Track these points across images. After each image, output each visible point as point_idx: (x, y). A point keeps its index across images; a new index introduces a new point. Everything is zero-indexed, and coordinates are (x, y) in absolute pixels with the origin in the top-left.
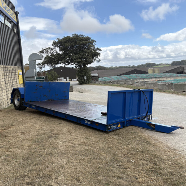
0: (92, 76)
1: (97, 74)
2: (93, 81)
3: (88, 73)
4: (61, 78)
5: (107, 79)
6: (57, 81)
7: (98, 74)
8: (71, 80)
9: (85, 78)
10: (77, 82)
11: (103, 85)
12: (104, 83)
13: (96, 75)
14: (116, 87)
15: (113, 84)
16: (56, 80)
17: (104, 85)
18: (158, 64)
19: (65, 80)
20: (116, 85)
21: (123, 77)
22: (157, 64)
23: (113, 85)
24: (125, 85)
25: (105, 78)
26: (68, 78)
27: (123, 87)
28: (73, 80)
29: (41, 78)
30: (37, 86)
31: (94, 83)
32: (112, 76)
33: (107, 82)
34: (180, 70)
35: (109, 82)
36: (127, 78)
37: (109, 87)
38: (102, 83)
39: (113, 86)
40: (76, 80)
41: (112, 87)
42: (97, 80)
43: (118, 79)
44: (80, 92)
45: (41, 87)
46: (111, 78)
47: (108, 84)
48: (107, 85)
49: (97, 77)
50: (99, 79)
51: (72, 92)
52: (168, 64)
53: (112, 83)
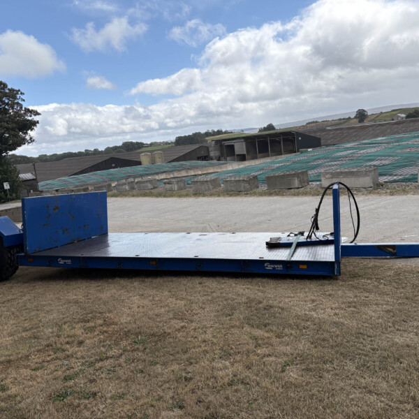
3: (11, 173)
7: (35, 175)
9: (7, 186)
18: (149, 143)
22: (147, 144)
30: (47, 207)
34: (203, 153)
42: (35, 189)
45: (57, 210)
49: (34, 183)
52: (169, 144)
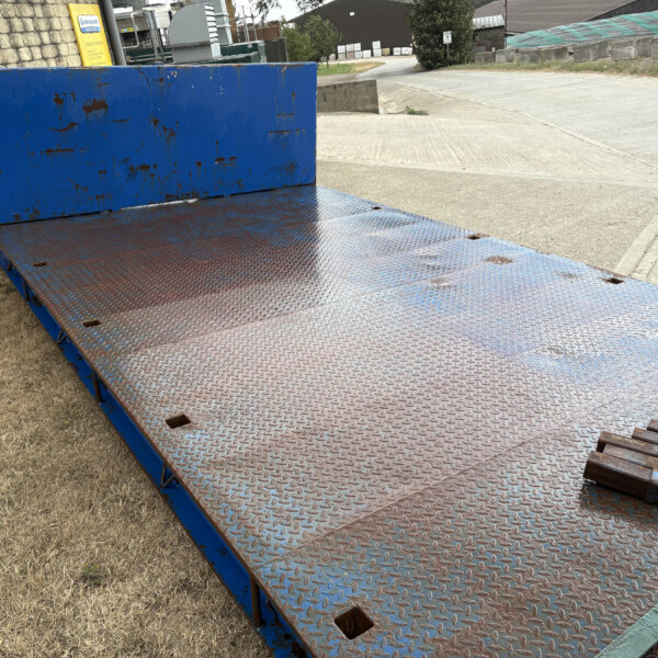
0: (479, 27)
1: (500, 17)
2: (481, 53)
3: (459, 13)
4: (349, 47)
5: (544, 37)
6: (337, 58)
7: (506, 19)
8: (391, 54)
9: (447, 38)
10: (414, 61)
11: (527, 69)
12: (533, 60)
13: (496, 20)
14: (595, 75)
15: (578, 60)
16: (333, 56)
17: (533, 69)
19: (368, 52)
20: (597, 63)
21: (621, 27)
23: (579, 65)
24: (645, 63)
25: (534, 33)
26: (376, 45)
27: (634, 72)
28: (397, 50)
29: (244, 49)
30: (59, 101)
31: (486, 60)
32: (567, 22)
33: (548, 52)
35: (560, 53)
36: (639, 28)
37: (560, 75)
38: (523, 59)
39: (577, 70)
40: (409, 50)
41: (573, 75)
42: (500, 45)
43: (595, 34)
44: (412, 113)
45: (100, 113)
46: (563, 32)
47: (553, 60)
48: (548, 66)
49: (502, 33)
50: (509, 39)
51: (376, 111)
53: (571, 58)
